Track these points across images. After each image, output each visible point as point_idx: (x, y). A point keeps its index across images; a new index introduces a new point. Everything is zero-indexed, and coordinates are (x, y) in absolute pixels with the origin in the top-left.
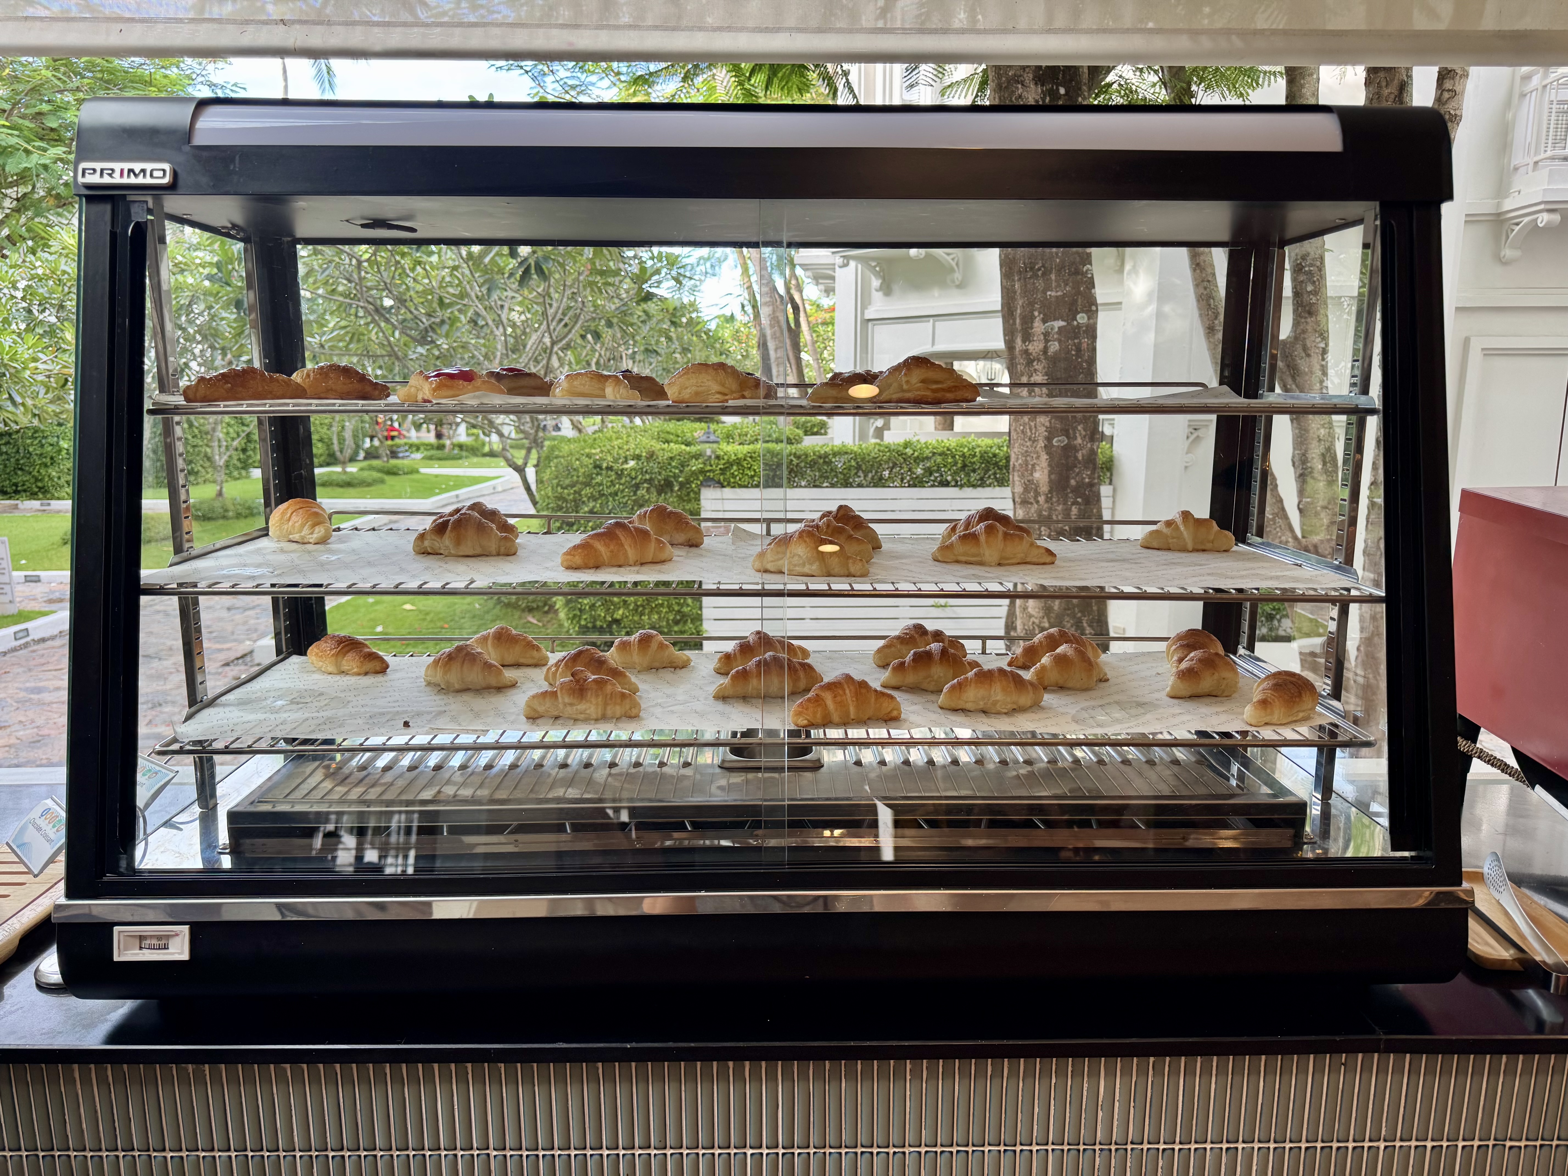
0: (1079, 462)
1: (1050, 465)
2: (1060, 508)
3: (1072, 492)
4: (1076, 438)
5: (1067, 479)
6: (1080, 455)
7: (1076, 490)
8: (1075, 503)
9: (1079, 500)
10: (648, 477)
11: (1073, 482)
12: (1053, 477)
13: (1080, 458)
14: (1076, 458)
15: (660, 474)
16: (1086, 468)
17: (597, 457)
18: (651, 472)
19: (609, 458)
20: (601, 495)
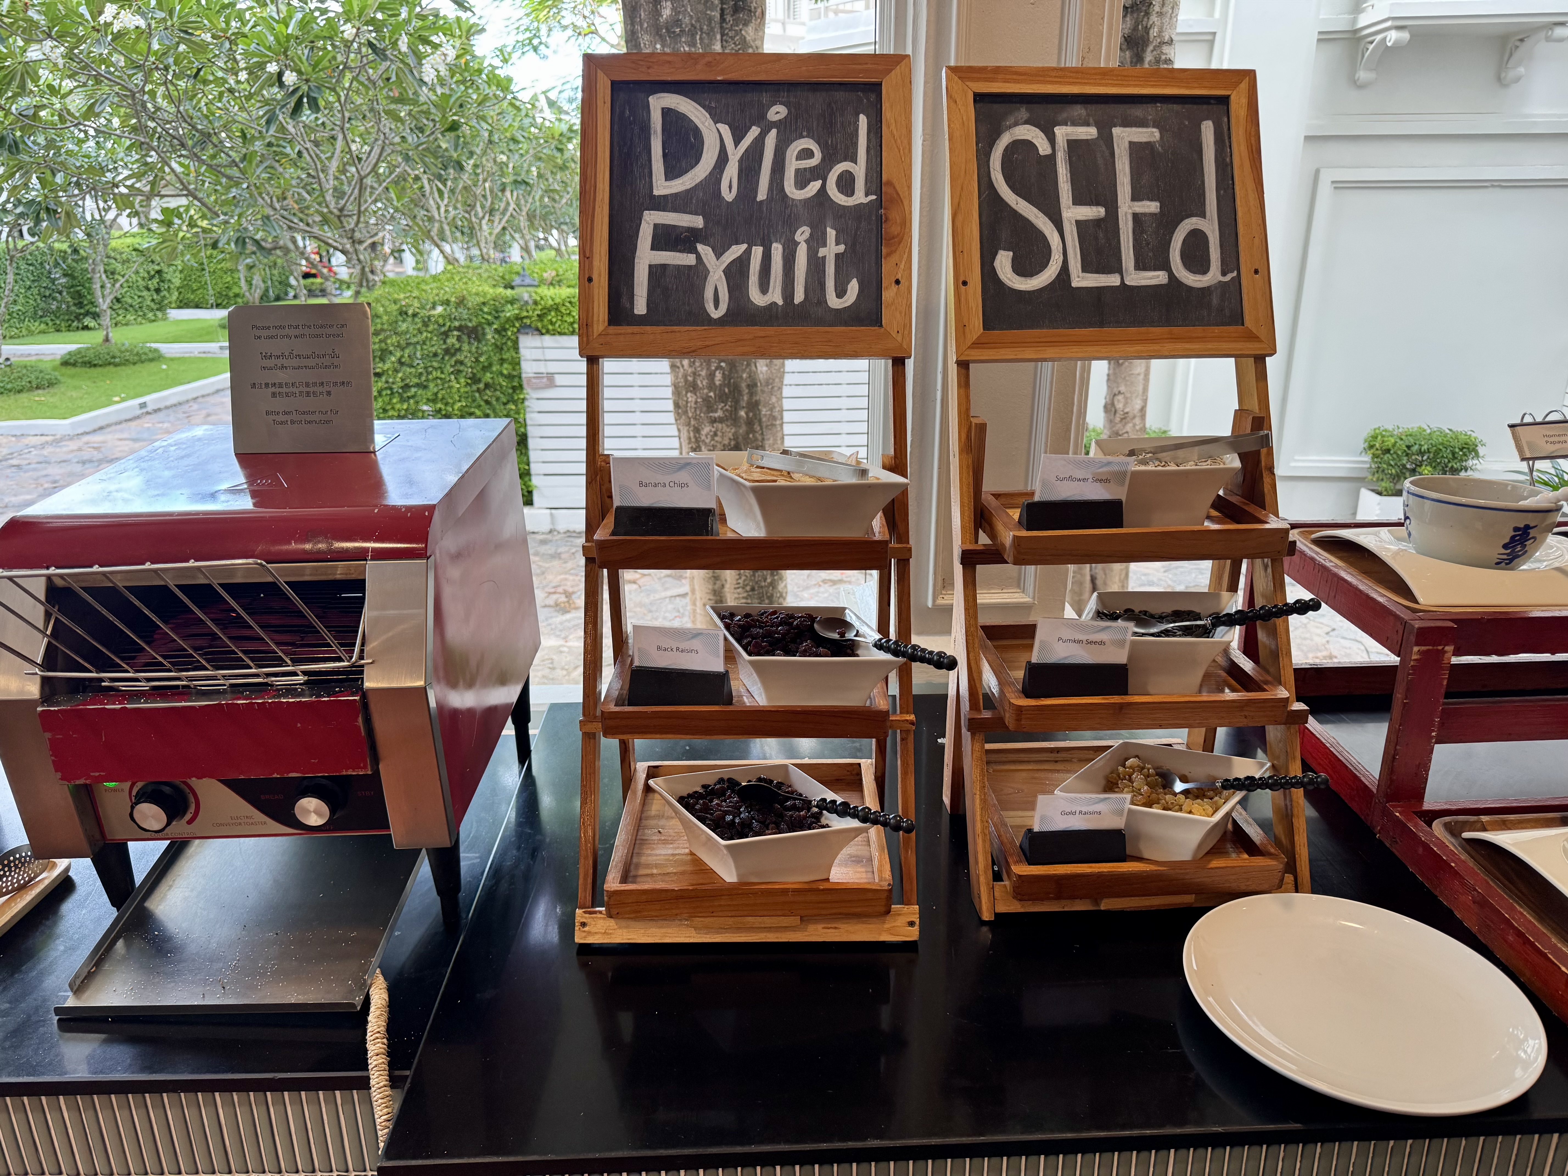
10: (457, 324)
15: (470, 321)
17: (403, 303)
18: (460, 319)
19: (416, 304)
20: (408, 344)
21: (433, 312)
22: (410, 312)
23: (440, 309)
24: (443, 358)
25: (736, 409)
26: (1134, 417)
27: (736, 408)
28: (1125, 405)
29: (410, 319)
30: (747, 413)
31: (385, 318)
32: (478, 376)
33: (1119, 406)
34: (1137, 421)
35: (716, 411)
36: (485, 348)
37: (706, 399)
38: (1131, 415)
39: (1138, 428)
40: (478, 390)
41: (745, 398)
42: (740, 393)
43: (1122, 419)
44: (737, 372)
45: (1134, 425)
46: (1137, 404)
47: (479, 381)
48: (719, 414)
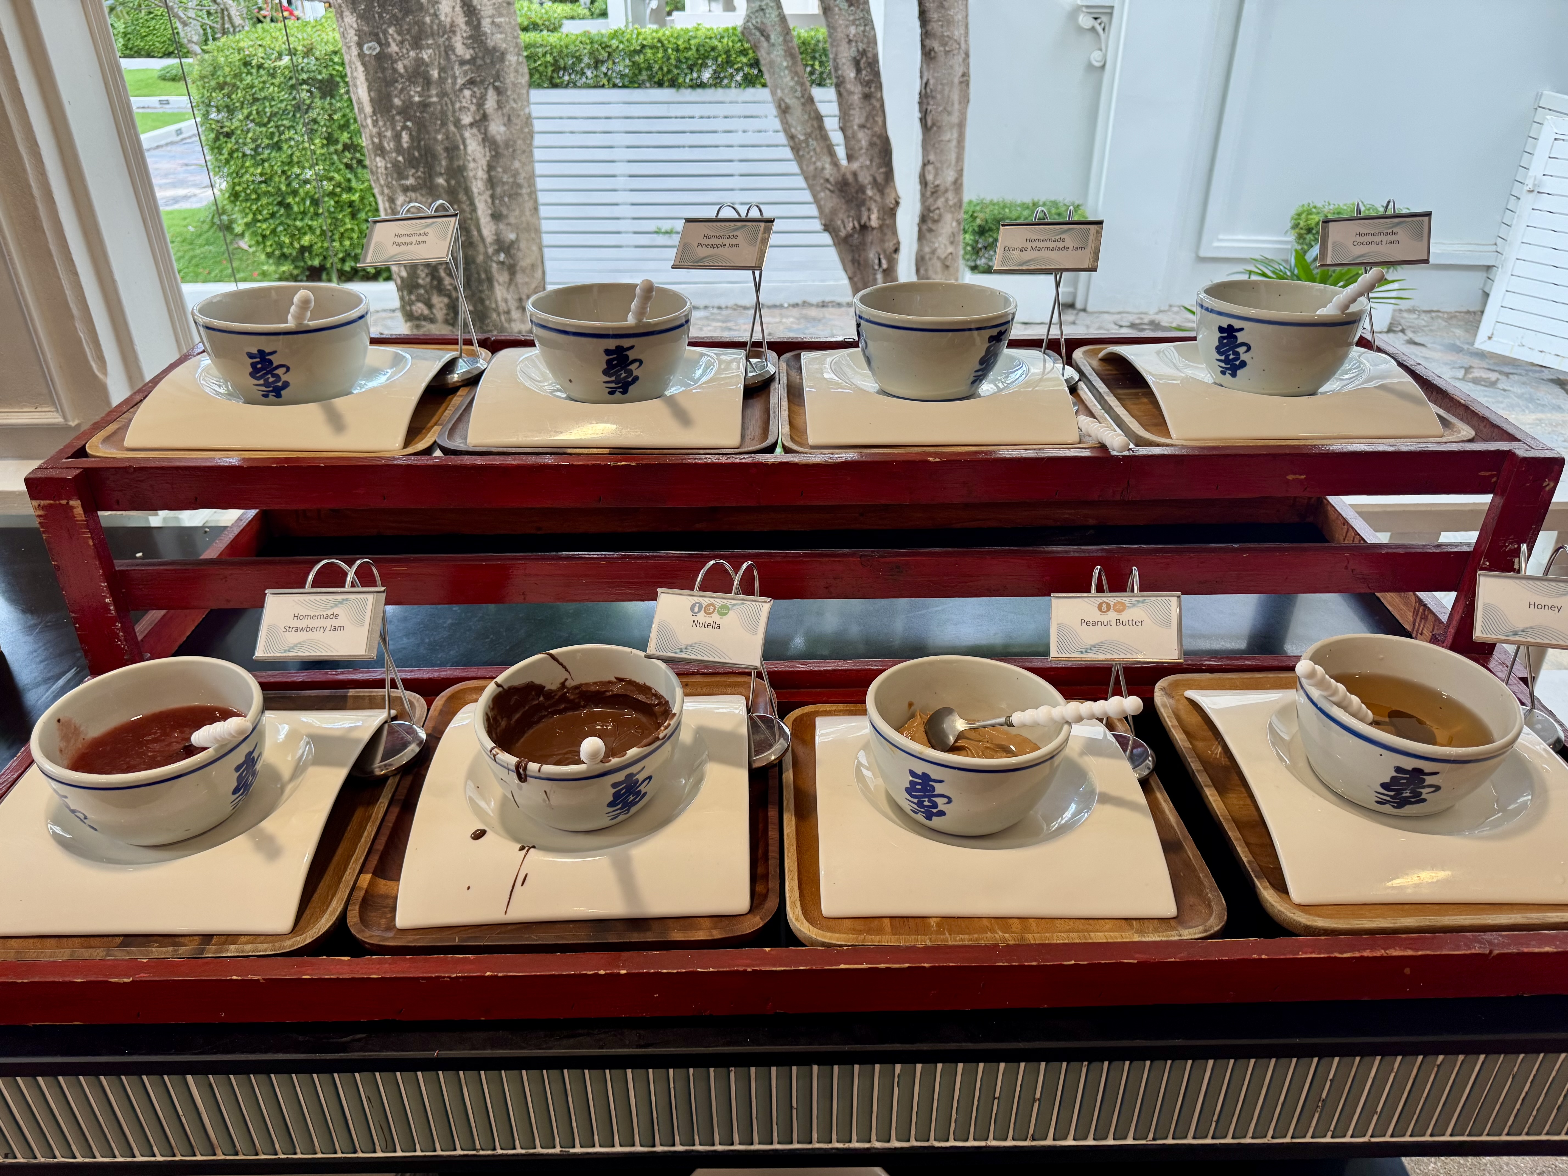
0: (402, 76)
1: (367, 80)
2: (389, 134)
3: (399, 113)
4: (389, 45)
5: (389, 97)
6: (400, 67)
7: (406, 111)
8: (405, 127)
9: (409, 124)
10: (305, 76)
11: (397, 102)
12: (372, 94)
13: (402, 71)
14: (395, 70)
15: (320, 73)
16: (414, 83)
17: (247, 53)
18: (308, 71)
19: (260, 53)
20: (255, 100)
21: (278, 63)
22: (254, 63)
23: (286, 59)
24: (294, 115)
25: (430, 176)
26: (946, 191)
27: (430, 174)
28: (936, 175)
29: (254, 71)
30: (447, 181)
31: (227, 69)
32: (335, 136)
33: (930, 177)
34: (950, 195)
35: (407, 178)
36: (338, 105)
37: (395, 164)
38: (942, 188)
39: (951, 203)
40: (336, 151)
41: (444, 163)
42: (434, 157)
43: (933, 193)
44: (428, 133)
45: (947, 200)
46: (949, 176)
47: (337, 142)
48: (410, 181)
